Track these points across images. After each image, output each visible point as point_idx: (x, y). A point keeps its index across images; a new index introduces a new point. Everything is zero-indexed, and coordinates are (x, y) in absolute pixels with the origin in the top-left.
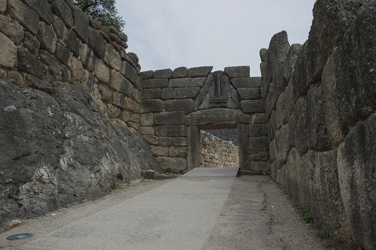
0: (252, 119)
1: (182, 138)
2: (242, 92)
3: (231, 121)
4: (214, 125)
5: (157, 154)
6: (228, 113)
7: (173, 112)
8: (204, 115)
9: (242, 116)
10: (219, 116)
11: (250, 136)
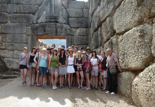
0: (76, 32)
1: (24, 44)
2: (70, 12)
3: (62, 33)
4: (49, 35)
5: (3, 56)
7: (17, 23)
8: (41, 27)
9: (70, 30)
10: (53, 29)
11: (75, 44)
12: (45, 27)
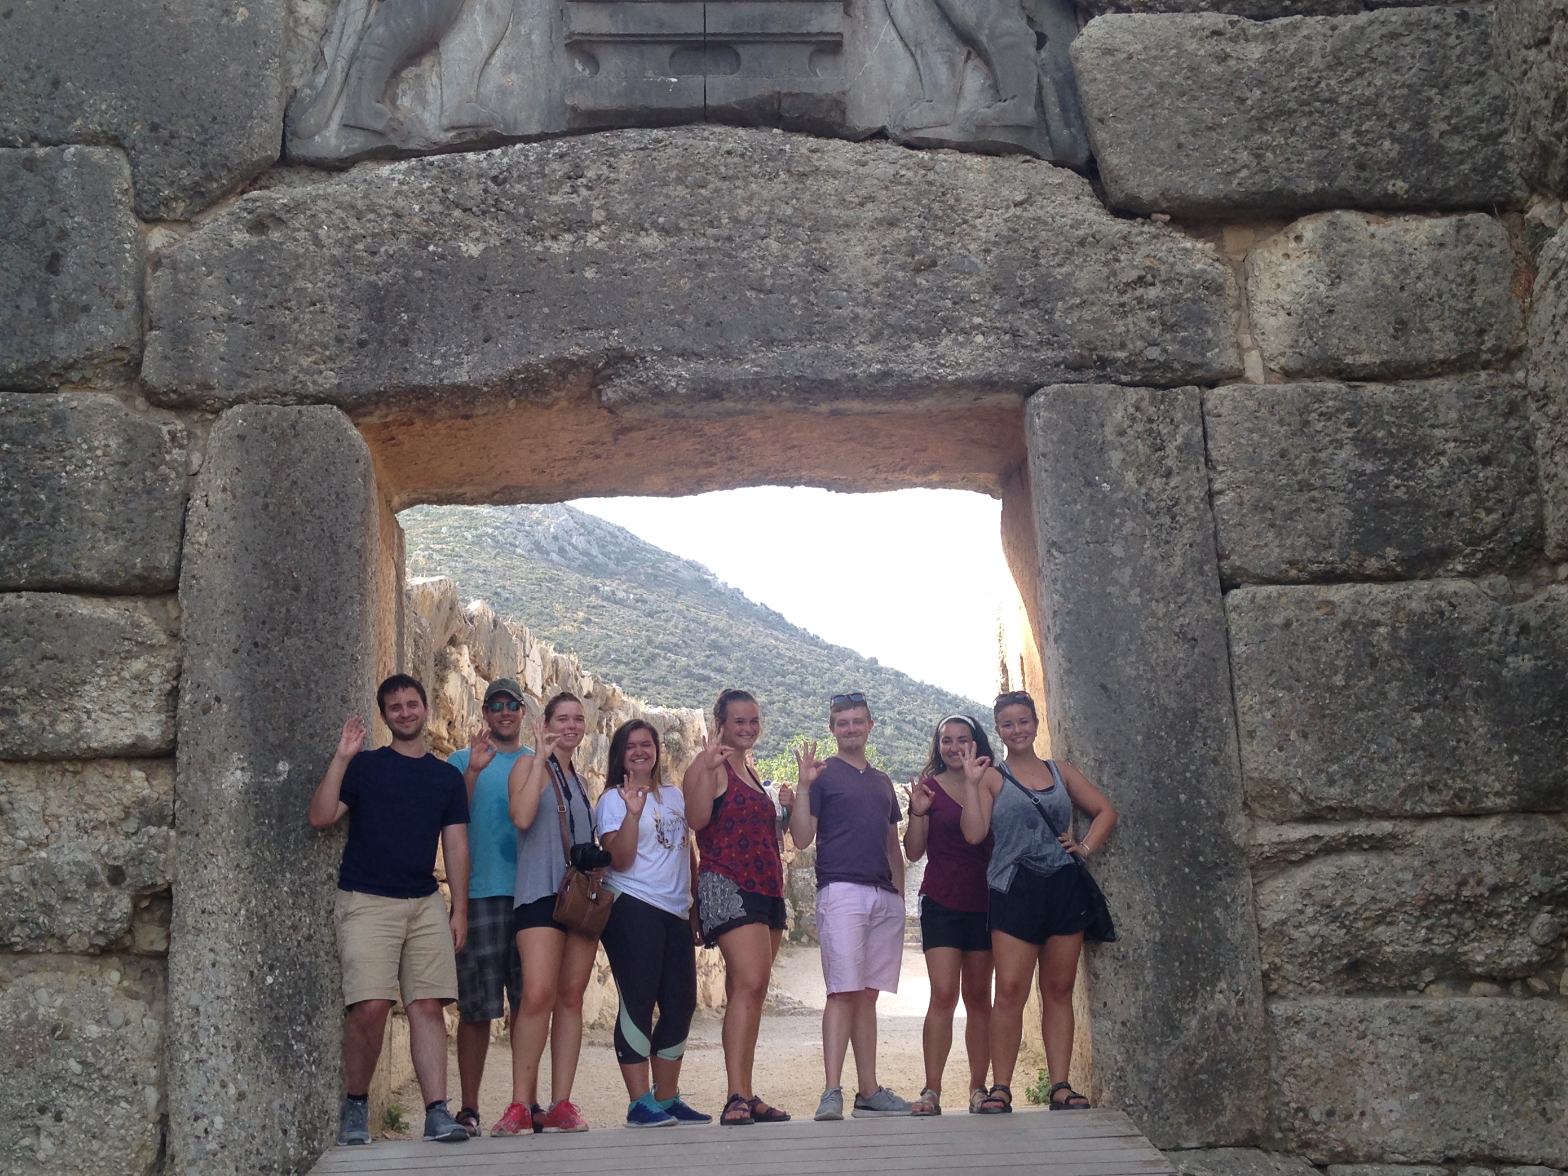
0: (1244, 303)
1: (84, 608)
3: (930, 335)
4: (659, 394)
6: (871, 212)
8: (485, 232)
9: (1106, 264)
10: (730, 256)
11: (1239, 568)
12: (569, 230)
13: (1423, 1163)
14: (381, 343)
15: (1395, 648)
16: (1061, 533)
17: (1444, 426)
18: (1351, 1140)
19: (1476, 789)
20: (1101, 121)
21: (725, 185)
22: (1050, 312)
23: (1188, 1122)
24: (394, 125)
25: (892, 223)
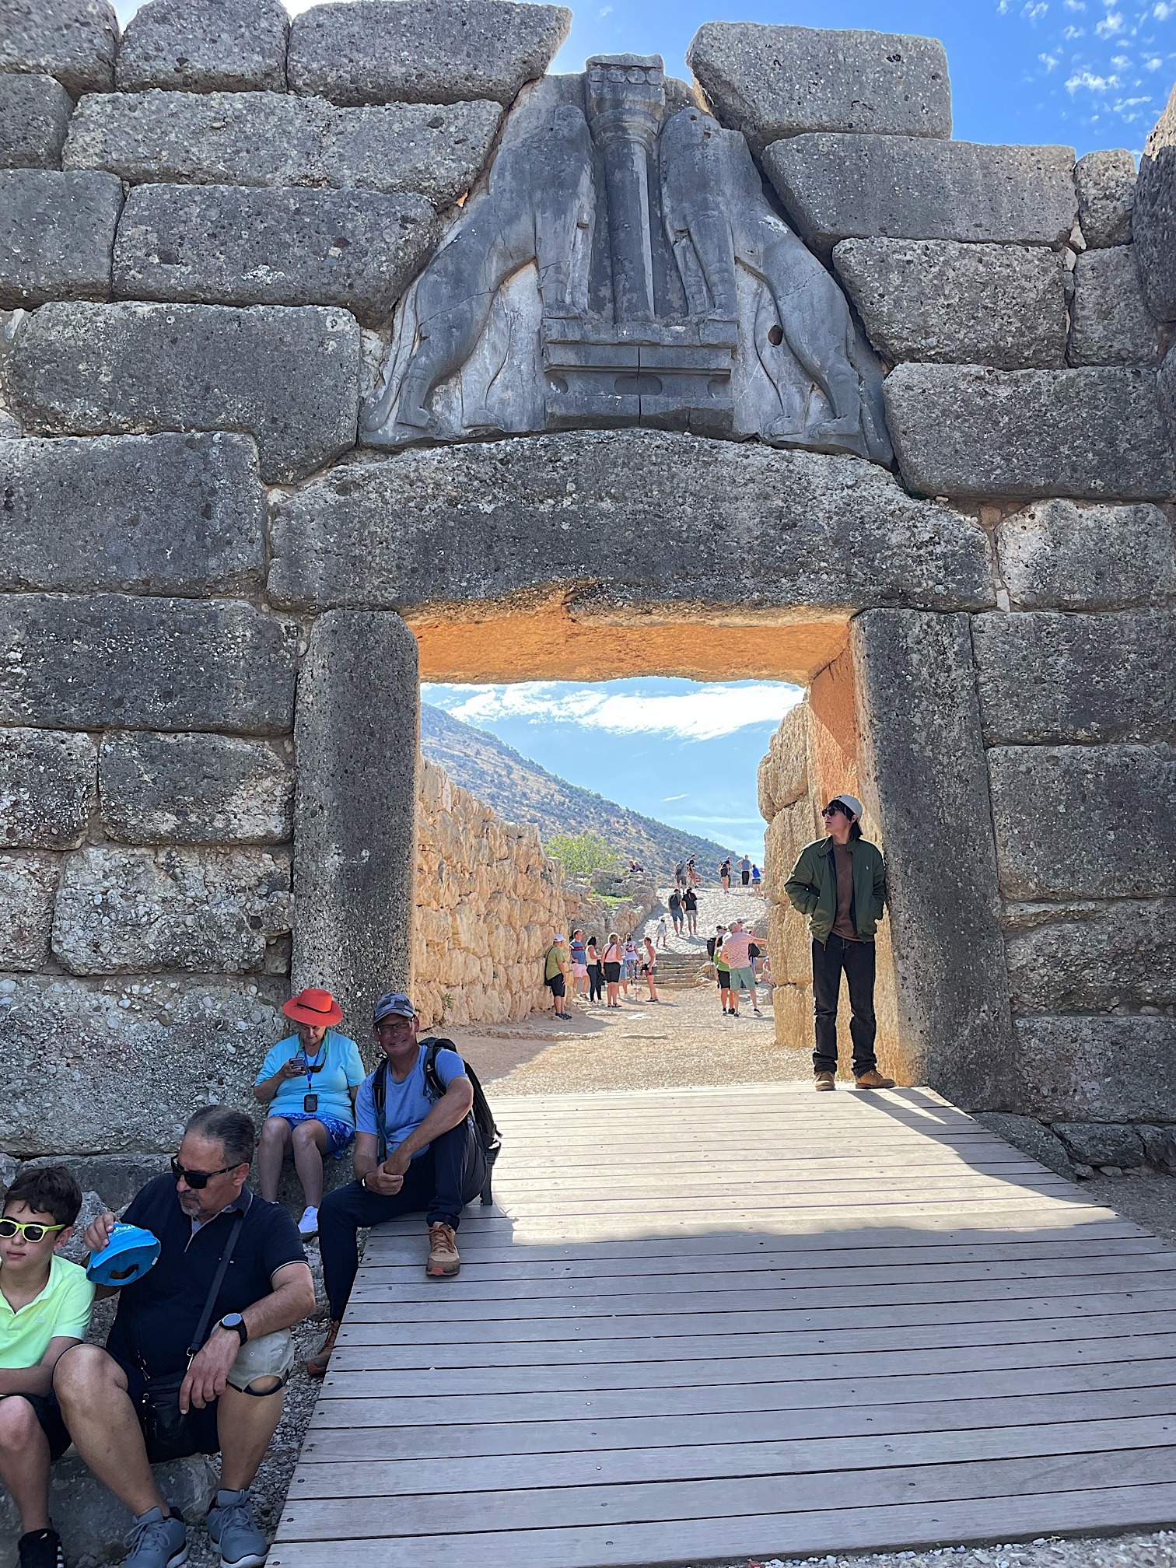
2: (895, 278)
6: (751, 491)
7: (115, 439)
8: (495, 497)
9: (908, 528)
10: (659, 517)
11: (996, 733)
12: (550, 497)
13: (1114, 1122)
14: (427, 571)
15: (1097, 788)
16: (880, 708)
17: (1126, 643)
18: (1068, 1108)
19: (1148, 881)
20: (905, 433)
21: (656, 468)
22: (873, 560)
23: (963, 1096)
24: (432, 423)
25: (767, 497)
